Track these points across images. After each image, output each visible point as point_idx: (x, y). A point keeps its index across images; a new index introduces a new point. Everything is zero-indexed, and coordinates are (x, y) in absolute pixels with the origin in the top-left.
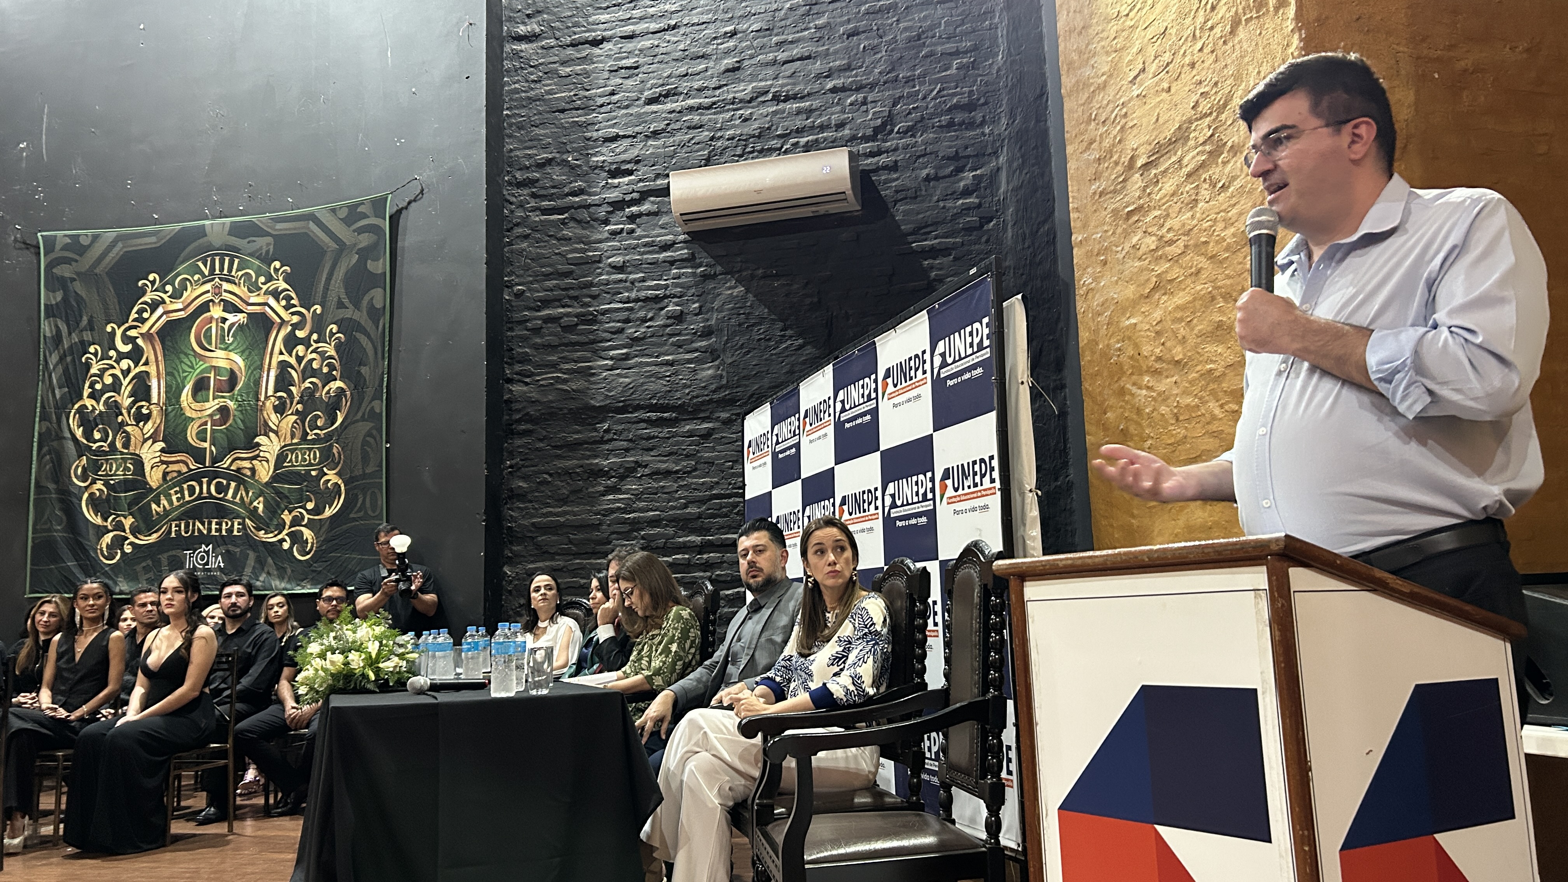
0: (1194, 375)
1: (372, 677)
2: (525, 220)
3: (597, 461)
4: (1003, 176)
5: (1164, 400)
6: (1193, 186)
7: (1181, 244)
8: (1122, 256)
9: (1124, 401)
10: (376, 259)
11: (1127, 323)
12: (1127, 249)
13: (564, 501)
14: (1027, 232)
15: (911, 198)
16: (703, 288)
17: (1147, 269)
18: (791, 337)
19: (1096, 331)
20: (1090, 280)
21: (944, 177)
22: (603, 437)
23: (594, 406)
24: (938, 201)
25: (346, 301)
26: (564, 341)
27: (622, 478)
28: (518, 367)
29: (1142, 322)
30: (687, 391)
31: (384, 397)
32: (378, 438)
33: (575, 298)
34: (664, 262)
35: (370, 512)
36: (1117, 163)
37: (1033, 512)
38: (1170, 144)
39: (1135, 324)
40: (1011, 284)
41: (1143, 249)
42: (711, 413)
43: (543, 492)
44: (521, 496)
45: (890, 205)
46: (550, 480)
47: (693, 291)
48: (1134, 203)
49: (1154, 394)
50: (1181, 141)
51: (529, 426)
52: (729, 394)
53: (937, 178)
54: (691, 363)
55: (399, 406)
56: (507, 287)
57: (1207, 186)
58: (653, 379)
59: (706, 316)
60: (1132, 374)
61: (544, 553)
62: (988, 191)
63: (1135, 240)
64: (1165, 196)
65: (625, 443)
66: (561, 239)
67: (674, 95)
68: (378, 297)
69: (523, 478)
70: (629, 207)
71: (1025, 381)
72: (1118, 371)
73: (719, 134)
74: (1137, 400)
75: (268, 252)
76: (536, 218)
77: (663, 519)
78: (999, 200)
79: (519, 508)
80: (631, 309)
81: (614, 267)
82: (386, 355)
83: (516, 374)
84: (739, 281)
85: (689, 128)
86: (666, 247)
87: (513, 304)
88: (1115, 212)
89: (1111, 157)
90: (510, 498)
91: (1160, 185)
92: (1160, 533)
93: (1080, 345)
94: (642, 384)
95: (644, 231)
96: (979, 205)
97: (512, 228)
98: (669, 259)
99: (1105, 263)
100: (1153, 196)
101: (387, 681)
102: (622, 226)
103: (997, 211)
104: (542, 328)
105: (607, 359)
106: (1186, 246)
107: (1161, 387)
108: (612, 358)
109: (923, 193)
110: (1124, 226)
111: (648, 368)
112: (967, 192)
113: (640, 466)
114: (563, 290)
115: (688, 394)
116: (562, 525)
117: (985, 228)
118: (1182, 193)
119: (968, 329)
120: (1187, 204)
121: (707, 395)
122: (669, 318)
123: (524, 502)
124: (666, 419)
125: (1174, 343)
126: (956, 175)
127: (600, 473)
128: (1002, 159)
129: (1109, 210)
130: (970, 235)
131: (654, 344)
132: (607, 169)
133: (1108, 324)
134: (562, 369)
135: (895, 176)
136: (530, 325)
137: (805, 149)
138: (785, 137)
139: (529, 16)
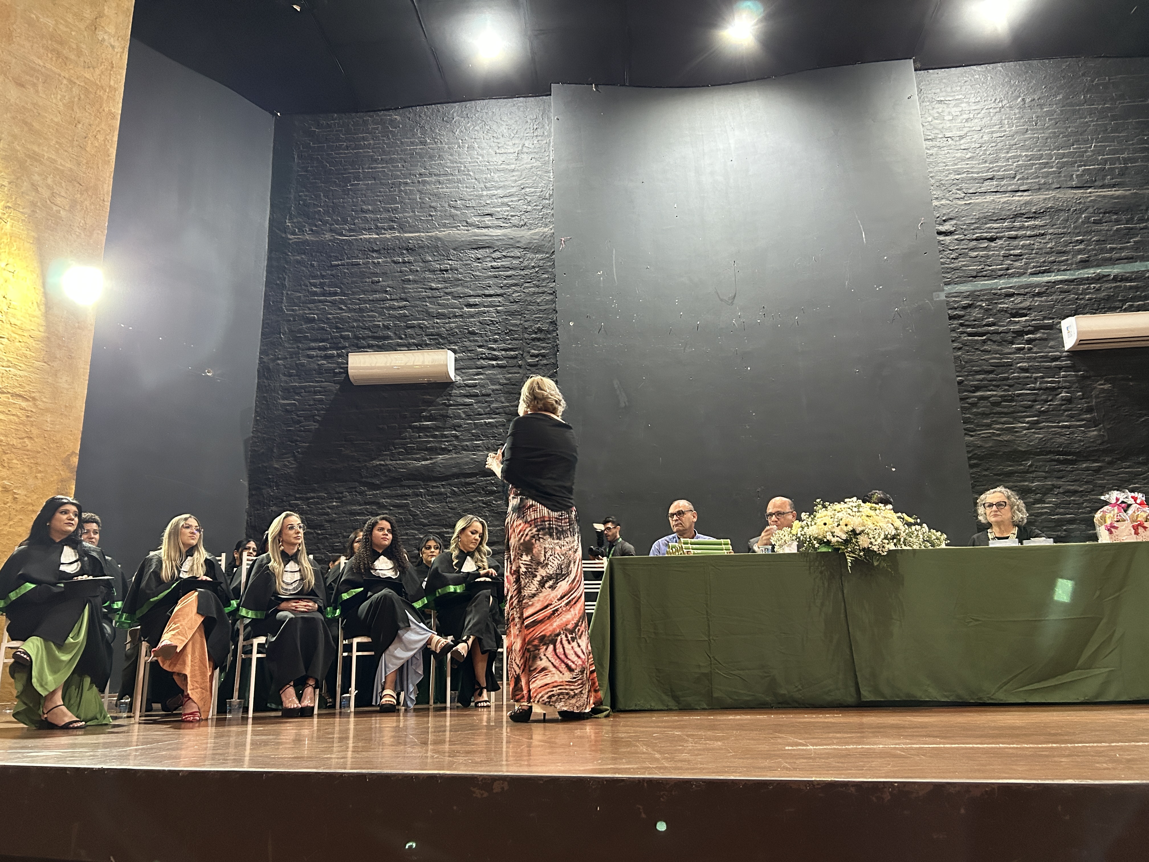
2: (957, 339)
3: (1026, 483)
16: (1084, 383)
18: (1146, 414)
22: (1028, 469)
23: (1020, 450)
26: (993, 411)
27: (1044, 494)
28: (966, 426)
30: (1082, 444)
33: (998, 386)
34: (1055, 367)
42: (1099, 457)
51: (977, 462)
52: (1111, 447)
54: (1081, 427)
58: (1057, 436)
59: (1087, 401)
65: (1044, 474)
66: (984, 351)
67: (1048, 272)
70: (1027, 335)
73: (1081, 297)
76: (965, 338)
77: (1077, 520)
80: (1036, 394)
81: (1022, 369)
84: (1107, 381)
85: (1061, 292)
86: (1055, 359)
94: (1051, 439)
95: (1039, 349)
98: (1058, 366)
102: (1023, 346)
104: (977, 403)
105: (1024, 423)
108: (1027, 423)
111: (1053, 429)
113: (1055, 487)
114: (989, 381)
115: (1083, 445)
121: (1095, 447)
122: (1063, 400)
124: (1069, 460)
127: (1029, 491)
131: (1054, 415)
132: (1010, 312)
134: (995, 428)
136: (970, 401)
137: (1139, 309)
138: (1124, 301)
139: (944, 221)
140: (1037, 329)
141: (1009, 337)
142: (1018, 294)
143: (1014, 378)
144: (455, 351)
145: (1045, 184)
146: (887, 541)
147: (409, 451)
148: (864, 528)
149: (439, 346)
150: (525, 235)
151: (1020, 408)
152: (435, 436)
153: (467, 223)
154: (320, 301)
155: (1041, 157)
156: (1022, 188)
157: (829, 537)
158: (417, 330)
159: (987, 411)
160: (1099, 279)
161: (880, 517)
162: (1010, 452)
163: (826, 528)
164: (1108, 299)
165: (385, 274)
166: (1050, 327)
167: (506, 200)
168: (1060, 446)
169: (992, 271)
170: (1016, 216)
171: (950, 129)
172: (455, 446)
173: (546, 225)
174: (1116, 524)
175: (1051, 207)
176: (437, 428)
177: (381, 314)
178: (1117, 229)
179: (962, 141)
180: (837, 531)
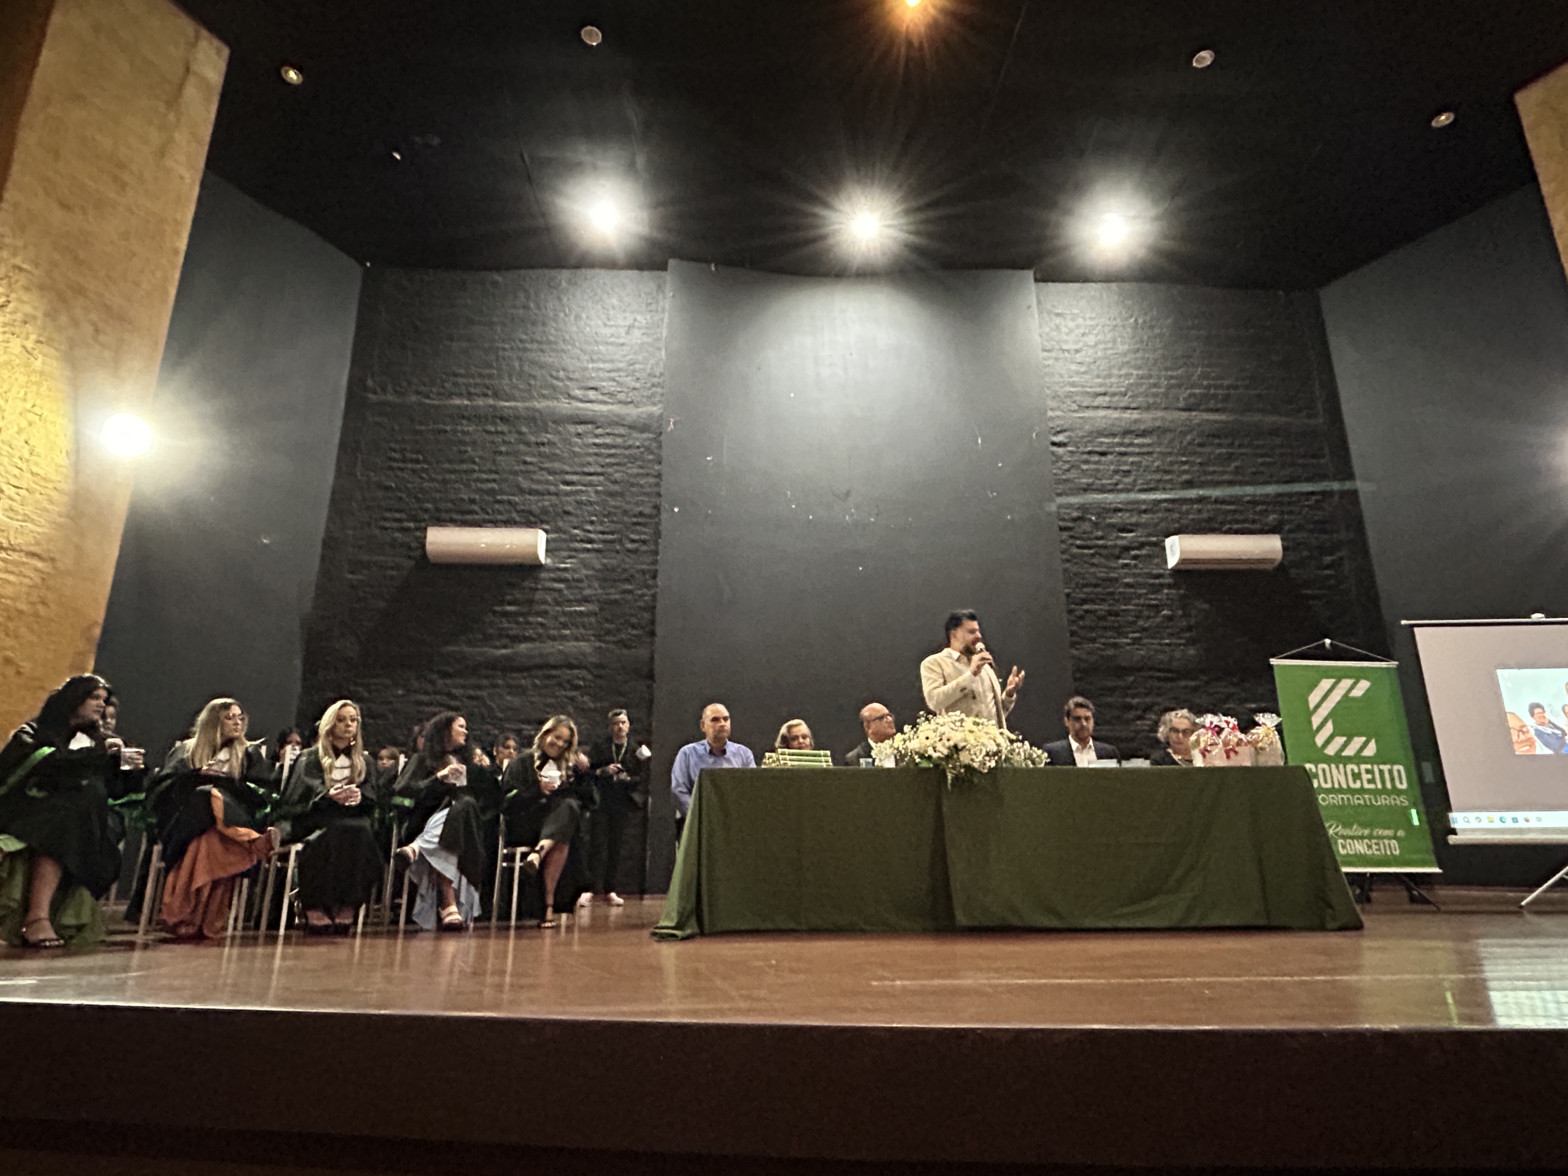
3: (1128, 700)
4: (1346, 562)
16: (1183, 603)
22: (1130, 685)
24: (1314, 570)
30: (1181, 662)
33: (1104, 600)
34: (1159, 585)
42: (1196, 676)
47: (1178, 604)
53: (1311, 558)
54: (1182, 646)
58: (1158, 653)
59: (1188, 619)
62: (1340, 568)
65: (1145, 690)
66: (1093, 565)
67: (1154, 490)
70: (1132, 551)
73: (1184, 517)
78: (1346, 574)
80: (1140, 610)
81: (1127, 585)
85: (1166, 510)
94: (1153, 656)
95: (1144, 565)
96: (1336, 575)
102: (1129, 561)
103: (1345, 579)
105: (1127, 639)
108: (1130, 639)
109: (1305, 564)
111: (1155, 647)
112: (1328, 567)
114: (1095, 594)
115: (1182, 664)
117: (1340, 588)
121: (1192, 666)
122: (1164, 618)
126: (1321, 557)
128: (1344, 553)
130: (1333, 591)
131: (1156, 632)
132: (1117, 527)
134: (1099, 642)
136: (1077, 613)
137: (1236, 532)
138: (1222, 523)
139: (1059, 432)
140: (1142, 546)
141: (1117, 551)
142: (1127, 510)
143: (1120, 593)
144: (546, 531)
145: (1154, 403)
146: (987, 758)
147: (487, 639)
148: (964, 744)
149: (529, 524)
150: (632, 412)
151: (1124, 624)
152: (518, 623)
153: (569, 395)
154: (399, 468)
155: (1150, 376)
156: (1133, 405)
157: (931, 752)
158: (507, 507)
159: (1093, 624)
160: (1201, 500)
161: (982, 733)
162: (1113, 667)
163: (928, 742)
164: (1210, 520)
165: (474, 443)
166: (1155, 544)
167: (613, 375)
168: (1160, 664)
169: (1102, 485)
170: (1126, 433)
171: (1066, 342)
172: (540, 635)
173: (655, 404)
174: (1209, 748)
175: (1159, 427)
176: (522, 614)
177: (468, 486)
178: (1220, 454)
179: (1078, 356)
180: (939, 746)
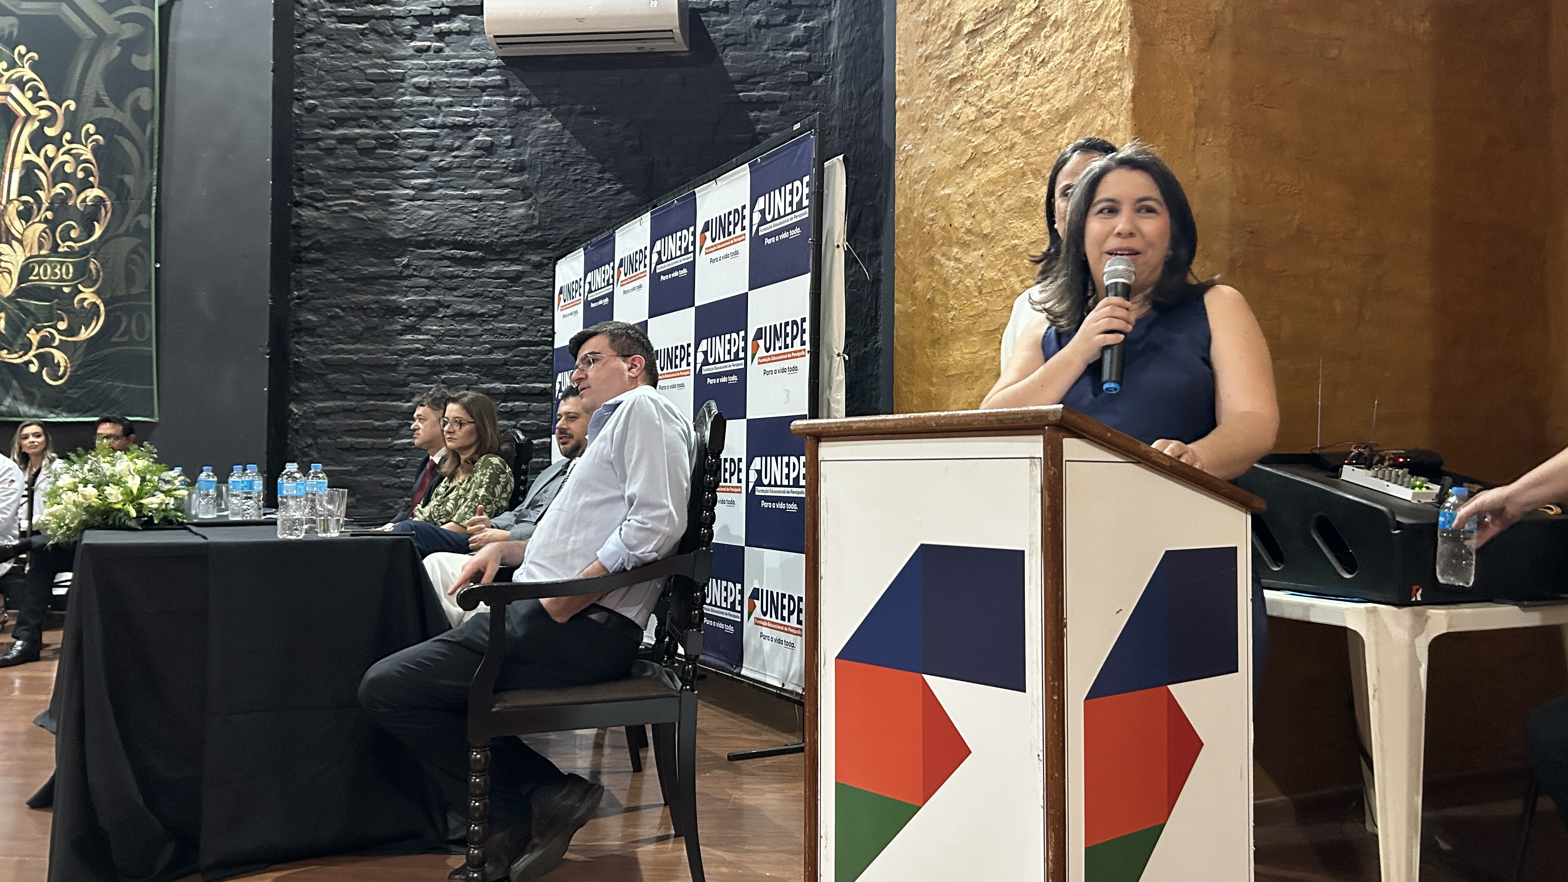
0: (1000, 249)
1: (133, 513)
2: (317, 28)
3: (394, 298)
4: (835, 32)
5: (970, 272)
6: (1015, 58)
7: (998, 116)
8: (942, 124)
9: (933, 271)
10: (142, 54)
11: (942, 193)
12: (947, 117)
13: (357, 338)
14: (855, 92)
15: (740, 44)
16: (516, 119)
17: (965, 140)
18: (609, 181)
19: (912, 199)
20: (910, 147)
21: (776, 26)
22: (401, 272)
23: (392, 238)
24: (768, 50)
25: (106, 99)
26: (361, 164)
27: (422, 317)
28: (308, 190)
29: (955, 193)
30: (495, 229)
31: (153, 211)
32: (146, 255)
33: (374, 119)
34: (475, 87)
35: (136, 337)
36: (944, 28)
37: (839, 376)
38: (997, 13)
39: (950, 195)
40: (836, 146)
41: (963, 119)
42: (521, 255)
43: (334, 327)
44: (311, 330)
45: (719, 50)
46: (342, 314)
47: (505, 121)
48: (957, 71)
49: (961, 266)
50: (1008, 11)
51: (319, 255)
52: (540, 236)
53: (768, 26)
54: (501, 200)
55: (171, 224)
56: (298, 100)
57: (1027, 59)
58: (457, 214)
59: (519, 151)
60: (942, 245)
61: (335, 391)
62: (819, 45)
63: (955, 109)
64: (988, 66)
65: (426, 281)
66: (360, 52)
68: (146, 97)
69: (312, 310)
70: (437, 23)
71: (841, 245)
72: (929, 241)
74: (945, 271)
75: (11, 33)
76: (332, 25)
77: (465, 364)
78: (829, 55)
79: (307, 343)
80: (436, 136)
81: (419, 88)
82: (155, 164)
83: (307, 197)
84: (556, 115)
86: (477, 71)
87: (304, 119)
88: (939, 78)
89: (939, 21)
90: (299, 331)
91: (984, 54)
92: (956, 402)
93: (896, 212)
94: (447, 218)
95: (453, 51)
96: (809, 59)
97: (303, 34)
98: (479, 84)
99: (925, 130)
100: (977, 65)
101: (151, 518)
102: (428, 43)
103: (826, 67)
104: (335, 148)
105: (408, 188)
106: (1003, 119)
107: (969, 260)
108: (413, 188)
109: (753, 40)
110: (947, 94)
111: (454, 202)
112: (797, 44)
113: (442, 306)
114: (361, 108)
115: (496, 233)
116: (355, 363)
117: (814, 83)
118: (1004, 65)
119: (789, 187)
120: (1008, 77)
121: (517, 236)
122: (478, 148)
123: (313, 336)
124: (471, 258)
125: (984, 217)
126: (787, 25)
127: (397, 311)
128: (835, 13)
129: (933, 76)
130: (798, 90)
131: (460, 176)
133: (924, 193)
134: (357, 195)
135: (725, 18)
136: (323, 144)
143: (402, 105)
151: (406, 161)
159: (350, 163)
162: (375, 240)
168: (459, 233)
